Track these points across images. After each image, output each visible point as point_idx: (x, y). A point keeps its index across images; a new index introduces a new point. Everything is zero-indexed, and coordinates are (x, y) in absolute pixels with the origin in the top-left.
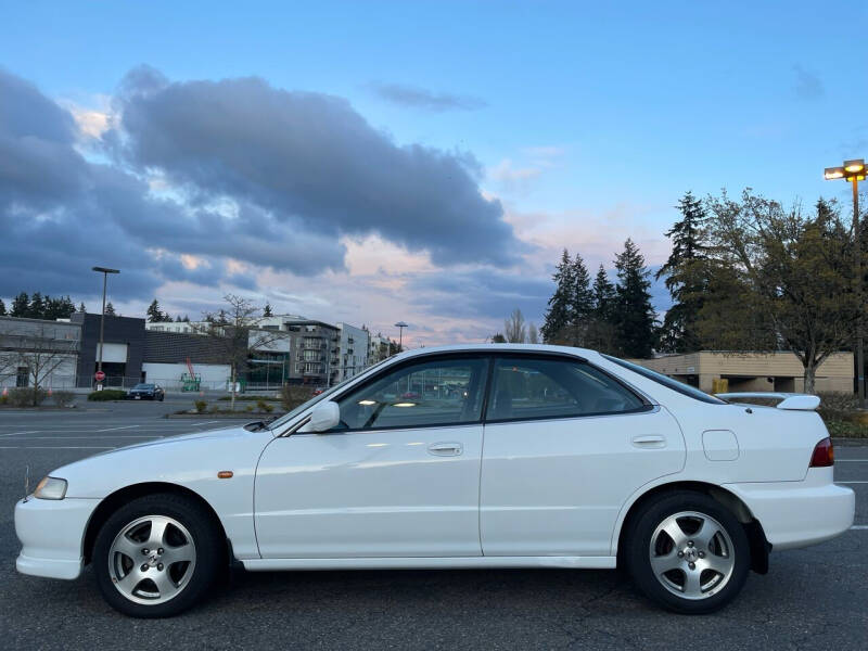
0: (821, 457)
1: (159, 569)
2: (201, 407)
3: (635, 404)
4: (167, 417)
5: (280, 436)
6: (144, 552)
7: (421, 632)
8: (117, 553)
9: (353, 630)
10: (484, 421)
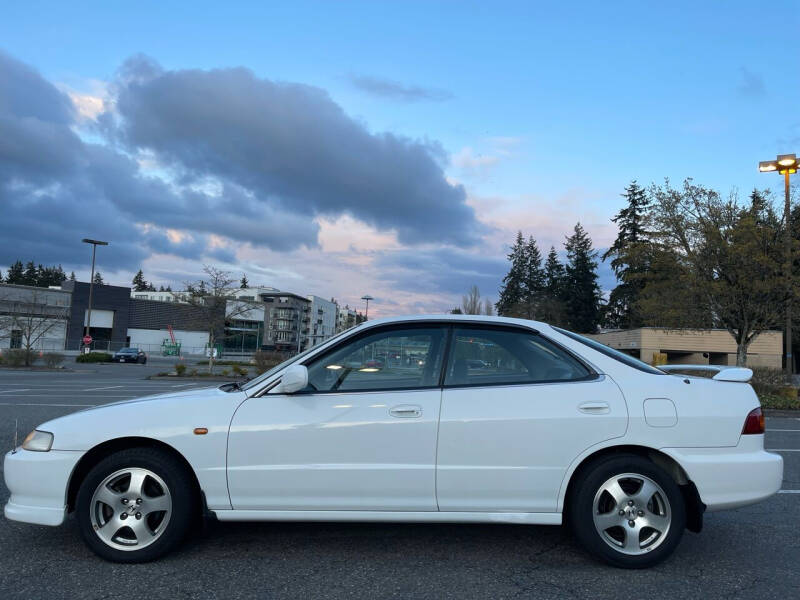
0: (752, 425)
1: (138, 518)
2: (181, 371)
3: (582, 373)
4: (149, 378)
5: (253, 397)
6: (123, 501)
7: (380, 581)
8: (98, 502)
9: (318, 577)
10: (442, 386)
